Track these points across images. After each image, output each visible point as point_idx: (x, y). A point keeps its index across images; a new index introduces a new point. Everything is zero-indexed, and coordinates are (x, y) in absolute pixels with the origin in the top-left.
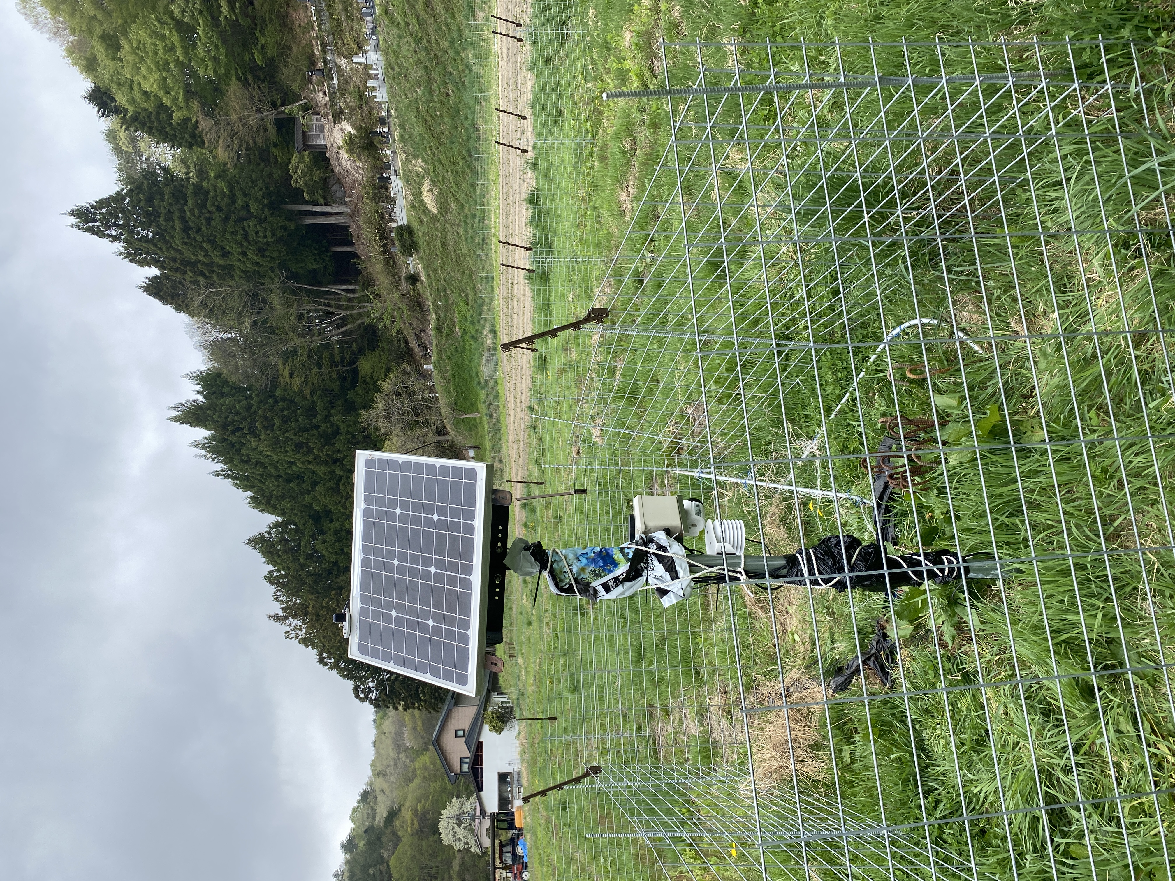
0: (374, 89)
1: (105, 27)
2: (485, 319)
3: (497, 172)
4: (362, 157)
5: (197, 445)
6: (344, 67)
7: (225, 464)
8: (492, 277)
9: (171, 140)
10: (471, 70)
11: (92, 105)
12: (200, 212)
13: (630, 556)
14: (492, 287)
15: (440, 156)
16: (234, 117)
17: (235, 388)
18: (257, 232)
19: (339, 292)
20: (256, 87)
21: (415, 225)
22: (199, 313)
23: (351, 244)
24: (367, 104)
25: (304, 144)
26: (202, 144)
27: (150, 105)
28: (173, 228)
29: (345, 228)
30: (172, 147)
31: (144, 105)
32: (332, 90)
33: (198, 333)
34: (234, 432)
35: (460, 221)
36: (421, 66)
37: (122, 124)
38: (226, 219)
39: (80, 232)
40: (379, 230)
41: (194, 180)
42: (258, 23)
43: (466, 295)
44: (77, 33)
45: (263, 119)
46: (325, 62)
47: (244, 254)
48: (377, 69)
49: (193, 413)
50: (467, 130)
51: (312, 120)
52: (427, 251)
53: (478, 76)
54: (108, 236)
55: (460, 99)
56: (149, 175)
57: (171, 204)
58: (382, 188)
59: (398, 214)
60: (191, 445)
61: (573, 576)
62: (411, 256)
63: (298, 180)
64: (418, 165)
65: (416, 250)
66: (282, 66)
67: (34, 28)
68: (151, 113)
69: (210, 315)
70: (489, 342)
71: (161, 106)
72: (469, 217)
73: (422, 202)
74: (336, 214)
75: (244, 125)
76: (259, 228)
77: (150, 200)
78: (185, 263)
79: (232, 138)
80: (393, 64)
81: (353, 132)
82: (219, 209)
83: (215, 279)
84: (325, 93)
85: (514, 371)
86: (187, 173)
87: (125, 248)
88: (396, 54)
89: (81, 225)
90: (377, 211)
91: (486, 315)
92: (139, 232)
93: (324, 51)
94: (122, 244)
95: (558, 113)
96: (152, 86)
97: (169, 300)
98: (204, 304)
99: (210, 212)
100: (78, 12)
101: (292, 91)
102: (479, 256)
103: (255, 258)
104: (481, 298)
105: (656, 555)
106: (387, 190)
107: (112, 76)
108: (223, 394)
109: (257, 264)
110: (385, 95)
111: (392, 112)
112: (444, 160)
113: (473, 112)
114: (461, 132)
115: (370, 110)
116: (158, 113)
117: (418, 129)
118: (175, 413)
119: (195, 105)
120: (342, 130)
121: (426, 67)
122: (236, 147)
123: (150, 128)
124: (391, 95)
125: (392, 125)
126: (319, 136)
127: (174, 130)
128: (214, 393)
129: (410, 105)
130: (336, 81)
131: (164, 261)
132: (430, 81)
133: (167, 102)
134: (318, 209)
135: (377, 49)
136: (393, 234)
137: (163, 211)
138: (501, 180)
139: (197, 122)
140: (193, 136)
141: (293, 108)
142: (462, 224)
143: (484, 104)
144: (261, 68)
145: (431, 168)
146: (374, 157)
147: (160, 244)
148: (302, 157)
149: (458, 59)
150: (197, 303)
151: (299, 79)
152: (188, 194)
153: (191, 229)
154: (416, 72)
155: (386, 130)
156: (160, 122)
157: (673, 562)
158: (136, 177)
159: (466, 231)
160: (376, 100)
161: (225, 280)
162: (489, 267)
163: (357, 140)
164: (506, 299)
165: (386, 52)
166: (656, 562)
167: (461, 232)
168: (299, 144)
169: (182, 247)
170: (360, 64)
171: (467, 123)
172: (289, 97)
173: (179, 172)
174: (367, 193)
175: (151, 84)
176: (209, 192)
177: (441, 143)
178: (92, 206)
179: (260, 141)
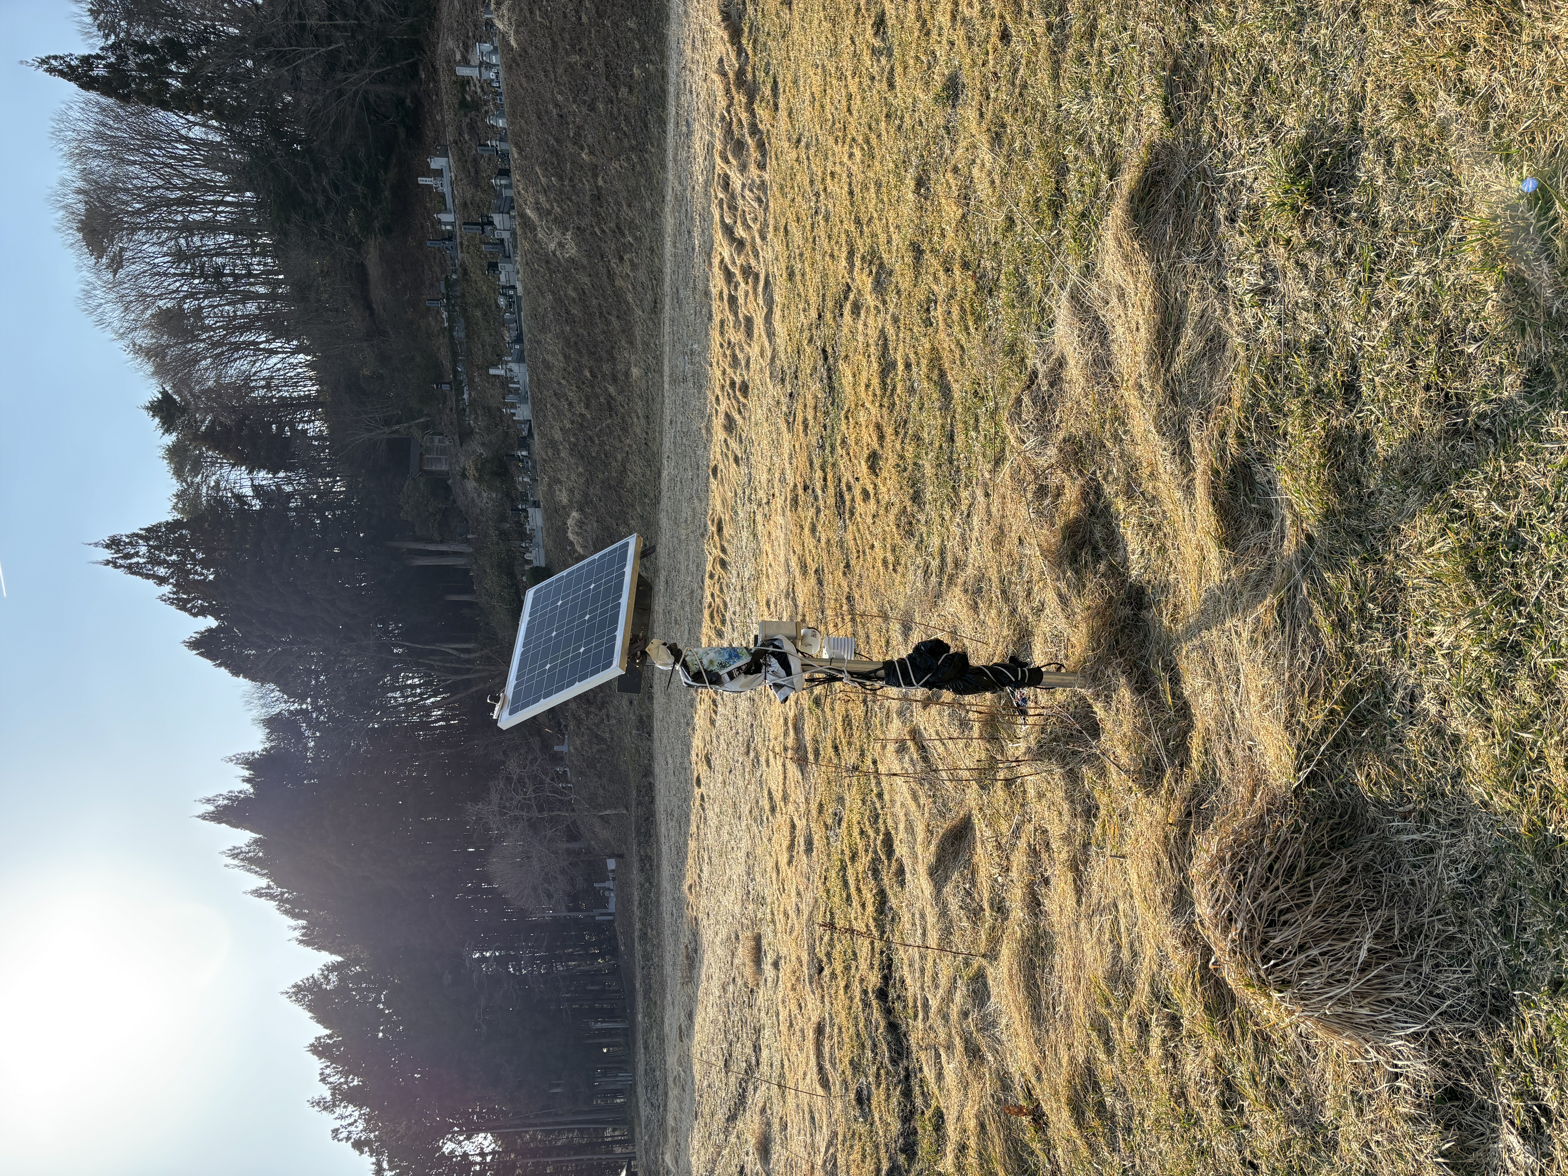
0: (513, 405)
4: (493, 485)
5: (237, 853)
9: (251, 463)
11: (153, 419)
19: (451, 651)
22: (264, 677)
23: (471, 591)
24: (504, 422)
25: (420, 469)
29: (465, 572)
30: (250, 471)
33: (258, 704)
39: (116, 571)
45: (371, 438)
46: (455, 373)
48: (518, 383)
49: (236, 809)
51: (432, 441)
54: (153, 576)
56: (217, 503)
58: (516, 522)
59: (534, 554)
60: (227, 853)
63: (409, 511)
69: (278, 679)
74: (455, 554)
81: (486, 454)
87: (175, 593)
89: (116, 561)
90: (507, 550)
93: (455, 361)
94: (170, 587)
97: (224, 660)
98: (271, 666)
106: (522, 525)
110: (527, 413)
115: (507, 429)
123: (227, 447)
126: (439, 460)
128: (265, 780)
131: (224, 610)
134: (432, 547)
135: (520, 359)
141: (410, 427)
146: (508, 485)
147: (222, 589)
148: (416, 485)
155: (525, 453)
158: (198, 505)
160: (515, 418)
163: (489, 465)
165: (531, 363)
168: (414, 468)
170: (498, 377)
178: (136, 536)
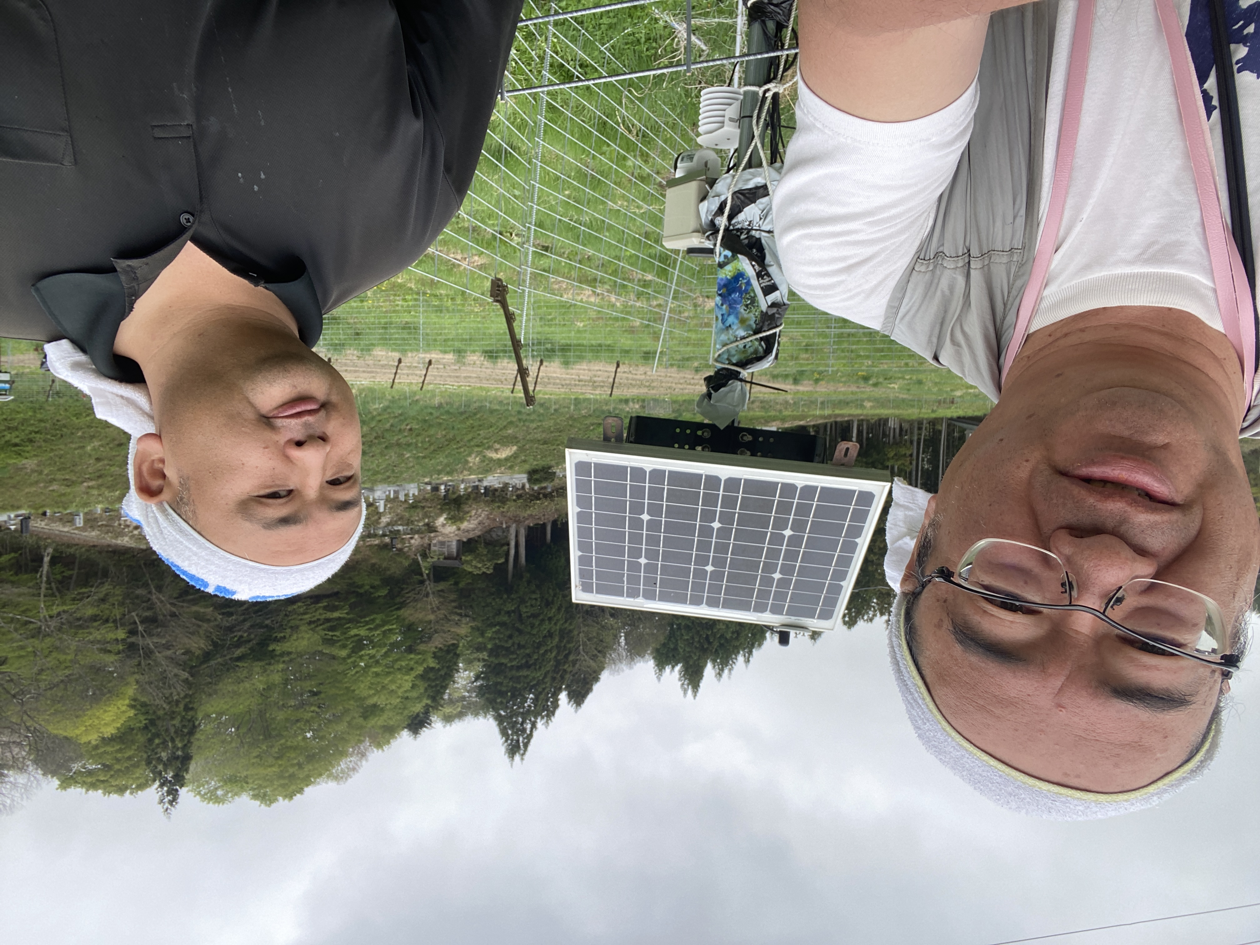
0: (407, 495)
1: (356, 715)
2: (615, 409)
3: (478, 388)
4: (467, 509)
5: (719, 674)
6: (388, 520)
7: (739, 653)
8: (576, 399)
9: (452, 671)
10: (388, 407)
11: (422, 733)
12: (513, 653)
13: (729, 253)
14: (585, 400)
15: (466, 439)
16: (432, 617)
17: (670, 637)
18: (532, 606)
20: (407, 595)
21: (527, 467)
22: (601, 662)
23: (544, 525)
24: (420, 502)
25: (456, 559)
26: (455, 646)
27: (422, 686)
28: (526, 677)
29: (530, 529)
30: (458, 671)
31: (422, 690)
32: (409, 531)
33: (619, 665)
34: (710, 643)
35: (524, 425)
36: (386, 451)
37: (437, 709)
38: (520, 632)
39: (528, 753)
40: (532, 500)
41: (485, 655)
42: (353, 589)
43: (592, 425)
44: (362, 738)
45: (433, 593)
46: (384, 535)
47: (550, 619)
48: (390, 491)
49: (691, 675)
50: (442, 414)
51: (435, 551)
52: (551, 458)
53: (393, 401)
54: (531, 731)
55: (414, 418)
56: (481, 691)
57: (505, 677)
58: (494, 494)
59: (517, 482)
60: (719, 680)
61: (750, 336)
62: (555, 473)
63: (486, 568)
64: (474, 460)
65: (550, 468)
66: (388, 573)
67: (357, 772)
68: (429, 686)
69: (603, 652)
70: (637, 406)
71: (422, 677)
72: (520, 417)
73: (507, 459)
74: (517, 536)
75: (438, 608)
76: (529, 604)
77: (502, 694)
78: (556, 669)
79: (449, 620)
80: (385, 477)
81: (445, 516)
82: (510, 637)
83: (571, 645)
84: (412, 538)
85: (663, 384)
86: (479, 660)
87: (543, 718)
88: (376, 473)
89: (522, 752)
90: (515, 501)
91: (611, 408)
92: (529, 706)
93: (375, 536)
94: (538, 720)
95: (406, 327)
96: (406, 681)
97: (588, 686)
98: (594, 657)
99: (513, 644)
100: (345, 736)
101: (410, 565)
102: (555, 410)
103: (554, 610)
104: (594, 411)
105: (731, 218)
106: (496, 490)
107: (397, 714)
108: (675, 649)
109: (559, 609)
110: (412, 485)
111: (427, 480)
112: (470, 436)
113: (426, 407)
114: (444, 420)
115: (426, 500)
116: (429, 679)
117: (441, 458)
118: (690, 692)
119: (422, 647)
120: (444, 525)
121: (386, 447)
122: (457, 618)
123: (442, 687)
124: (412, 480)
125: (438, 482)
126: (448, 546)
127: (443, 667)
128: (674, 656)
129: (420, 464)
130: (400, 528)
131: (555, 687)
132: (398, 445)
133: (420, 670)
134: (512, 552)
135: (371, 490)
136: (536, 488)
137: (511, 684)
138: (485, 386)
139: (436, 648)
140: (448, 652)
141: (425, 566)
142: (527, 424)
143: (417, 397)
144: (390, 591)
145: (476, 449)
146: (467, 499)
147: (540, 690)
148: (467, 562)
149: (378, 418)
150: (592, 663)
151: (399, 559)
152: (497, 662)
153: (527, 662)
154: (391, 457)
155: (443, 487)
156: (436, 679)
157: (740, 192)
158: (483, 703)
159: (532, 421)
160: (416, 494)
161: (573, 637)
162: (567, 401)
163: (452, 513)
164: (595, 388)
165: (375, 482)
166: (741, 217)
167: (534, 425)
168: (455, 563)
169: (543, 671)
170: (385, 506)
171: (436, 414)
172: (415, 568)
173: (479, 667)
174: (499, 507)
175: (406, 682)
176: (495, 644)
177: (454, 439)
178: (506, 741)
179: (453, 596)
